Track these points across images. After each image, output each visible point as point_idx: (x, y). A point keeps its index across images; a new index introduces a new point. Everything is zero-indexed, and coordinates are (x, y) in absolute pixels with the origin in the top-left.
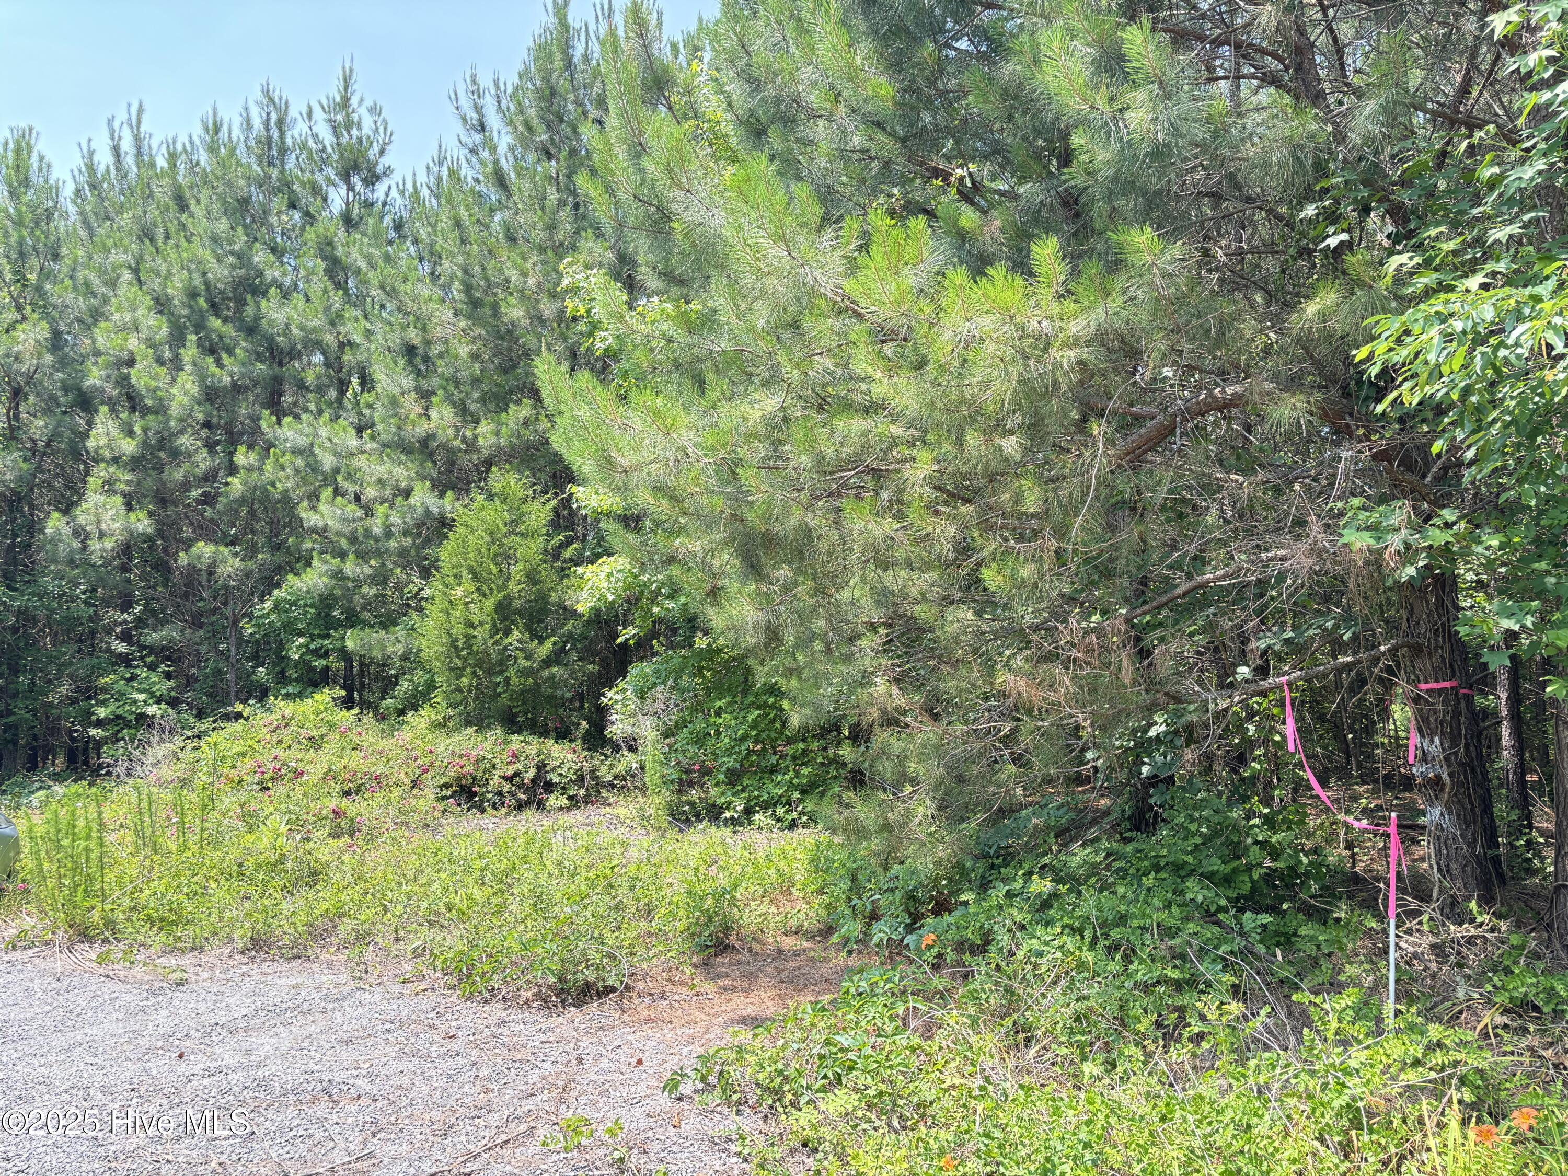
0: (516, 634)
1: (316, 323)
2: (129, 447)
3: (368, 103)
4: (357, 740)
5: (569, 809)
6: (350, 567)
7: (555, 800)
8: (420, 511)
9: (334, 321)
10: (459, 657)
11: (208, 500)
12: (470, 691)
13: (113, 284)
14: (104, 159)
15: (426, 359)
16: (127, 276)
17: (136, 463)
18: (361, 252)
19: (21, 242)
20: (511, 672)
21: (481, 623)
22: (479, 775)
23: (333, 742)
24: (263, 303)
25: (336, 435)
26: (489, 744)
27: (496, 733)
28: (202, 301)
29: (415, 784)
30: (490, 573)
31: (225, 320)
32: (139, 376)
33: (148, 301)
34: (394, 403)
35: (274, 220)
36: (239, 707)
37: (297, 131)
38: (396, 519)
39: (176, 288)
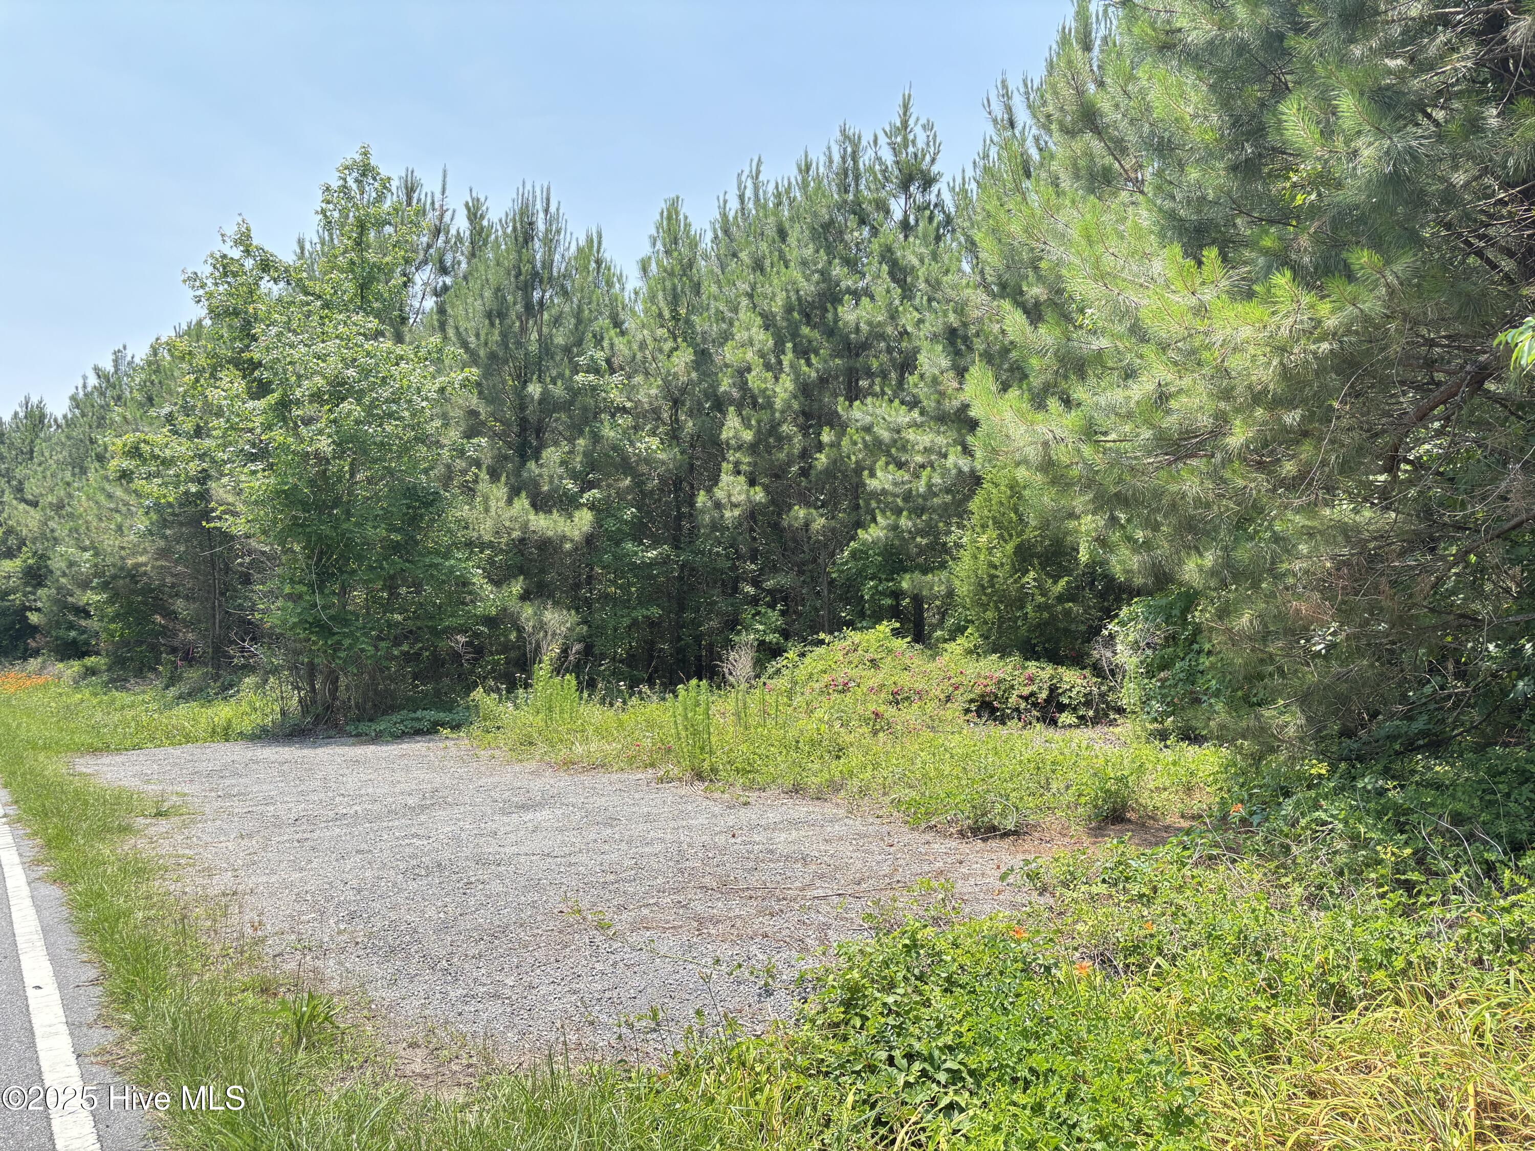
0: (1032, 574)
1: (880, 318)
2: (748, 436)
3: (923, 121)
4: (908, 662)
5: (1078, 726)
6: (905, 522)
7: (1066, 718)
8: (954, 472)
9: (893, 316)
10: (985, 594)
11: (804, 472)
12: (993, 623)
13: (736, 310)
14: (733, 205)
15: (965, 339)
16: (745, 302)
17: (753, 448)
18: (914, 252)
19: (674, 288)
20: (1029, 608)
21: (1002, 564)
22: (1000, 694)
23: (887, 664)
24: (840, 309)
25: (890, 415)
26: (1009, 668)
27: (1015, 659)
28: (796, 314)
29: (948, 699)
30: (1011, 522)
31: (814, 327)
32: (754, 380)
33: (759, 321)
34: (935, 381)
35: (847, 237)
36: (822, 636)
37: (866, 159)
38: (937, 480)
39: (777, 307)
